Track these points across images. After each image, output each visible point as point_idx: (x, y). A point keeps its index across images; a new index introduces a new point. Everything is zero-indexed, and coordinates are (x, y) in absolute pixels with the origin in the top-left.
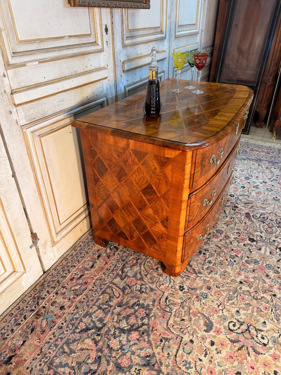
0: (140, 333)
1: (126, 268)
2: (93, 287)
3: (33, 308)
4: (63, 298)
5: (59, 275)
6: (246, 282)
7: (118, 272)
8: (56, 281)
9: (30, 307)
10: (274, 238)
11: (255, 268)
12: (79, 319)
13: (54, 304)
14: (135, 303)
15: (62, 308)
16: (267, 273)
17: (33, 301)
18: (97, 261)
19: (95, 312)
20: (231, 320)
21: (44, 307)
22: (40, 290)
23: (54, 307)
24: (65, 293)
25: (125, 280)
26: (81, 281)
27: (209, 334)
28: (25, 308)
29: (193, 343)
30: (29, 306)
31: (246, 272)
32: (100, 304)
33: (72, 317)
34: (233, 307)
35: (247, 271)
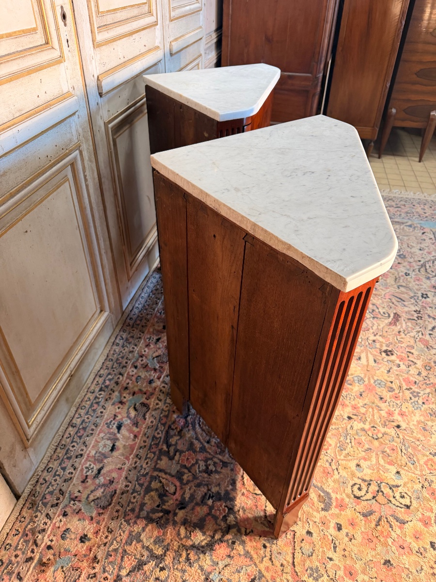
0: (228, 544)
1: (172, 437)
2: (127, 486)
3: (29, 554)
4: (79, 520)
5: (58, 479)
6: (355, 415)
7: (160, 447)
8: (57, 491)
9: (23, 553)
10: (372, 338)
11: (362, 390)
12: (120, 550)
13: (68, 535)
14: (206, 494)
15: (83, 539)
16: (379, 394)
17: (25, 541)
18: (118, 435)
19: (144, 529)
20: (354, 482)
21: (49, 547)
22: (32, 516)
23: (68, 540)
24: (80, 510)
25: (177, 458)
26: (101, 480)
27: (330, 512)
28: (13, 558)
29: (312, 536)
30: (19, 553)
31: (352, 400)
32: (148, 513)
33: (107, 550)
34: (349, 460)
35: (353, 397)
